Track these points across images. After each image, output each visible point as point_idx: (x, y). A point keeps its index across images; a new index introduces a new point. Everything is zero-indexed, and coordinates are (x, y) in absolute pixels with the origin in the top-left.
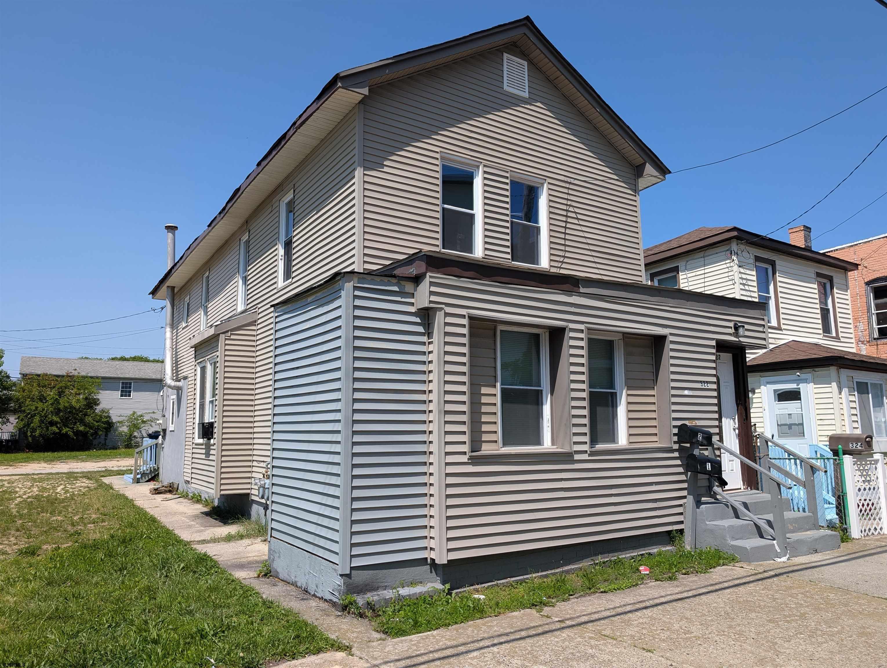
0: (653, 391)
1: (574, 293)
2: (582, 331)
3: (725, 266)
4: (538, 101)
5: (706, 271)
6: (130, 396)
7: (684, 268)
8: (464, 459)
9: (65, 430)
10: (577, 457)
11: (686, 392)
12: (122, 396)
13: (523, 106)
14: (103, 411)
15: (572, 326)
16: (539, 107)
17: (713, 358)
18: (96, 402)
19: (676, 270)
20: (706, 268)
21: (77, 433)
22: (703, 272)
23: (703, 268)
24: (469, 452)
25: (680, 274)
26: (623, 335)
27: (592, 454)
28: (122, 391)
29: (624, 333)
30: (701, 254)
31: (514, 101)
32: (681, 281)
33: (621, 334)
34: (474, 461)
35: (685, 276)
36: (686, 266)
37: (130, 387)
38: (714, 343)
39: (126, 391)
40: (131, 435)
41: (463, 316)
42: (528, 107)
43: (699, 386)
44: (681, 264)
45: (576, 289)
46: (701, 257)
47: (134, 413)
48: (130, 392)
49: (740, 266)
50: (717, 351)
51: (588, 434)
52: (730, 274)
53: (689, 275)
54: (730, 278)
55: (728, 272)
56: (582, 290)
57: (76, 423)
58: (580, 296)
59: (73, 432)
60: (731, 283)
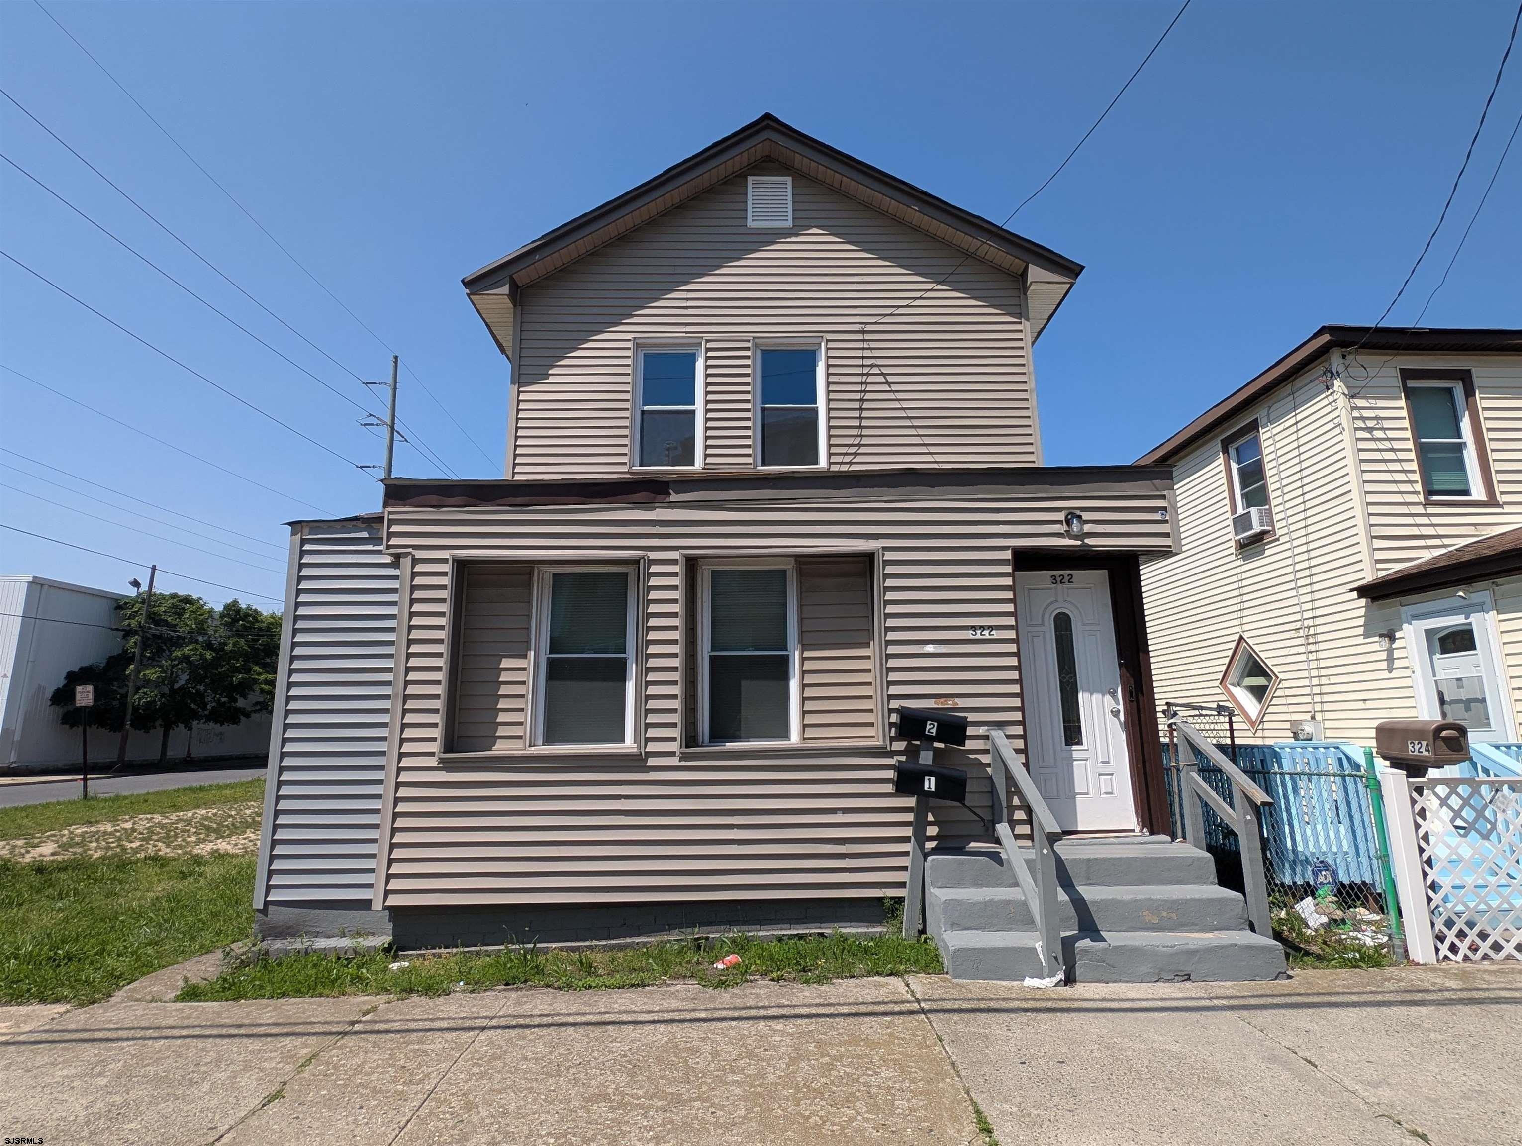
0: (867, 649)
1: (657, 505)
2: (674, 562)
3: (1326, 402)
4: (810, 227)
5: (1299, 417)
7: (1265, 420)
8: (433, 762)
10: (651, 762)
11: (930, 648)
13: (783, 240)
15: (653, 555)
16: (815, 235)
17: (1008, 581)
19: (1254, 426)
20: (1297, 412)
22: (1293, 421)
23: (1293, 414)
24: (440, 752)
25: (1261, 431)
26: (796, 560)
27: (684, 757)
29: (797, 556)
30: (1288, 389)
31: (761, 238)
32: (1264, 445)
33: (792, 559)
34: (447, 765)
35: (1268, 435)
36: (1268, 415)
38: (1008, 555)
41: (445, 561)
42: (794, 239)
43: (969, 634)
44: (1260, 413)
45: (660, 497)
46: (1289, 395)
49: (1352, 397)
50: (1016, 568)
51: (679, 725)
52: (1336, 414)
53: (1275, 431)
54: (1336, 421)
55: (1332, 412)
56: (674, 497)
58: (672, 508)
60: (1337, 430)
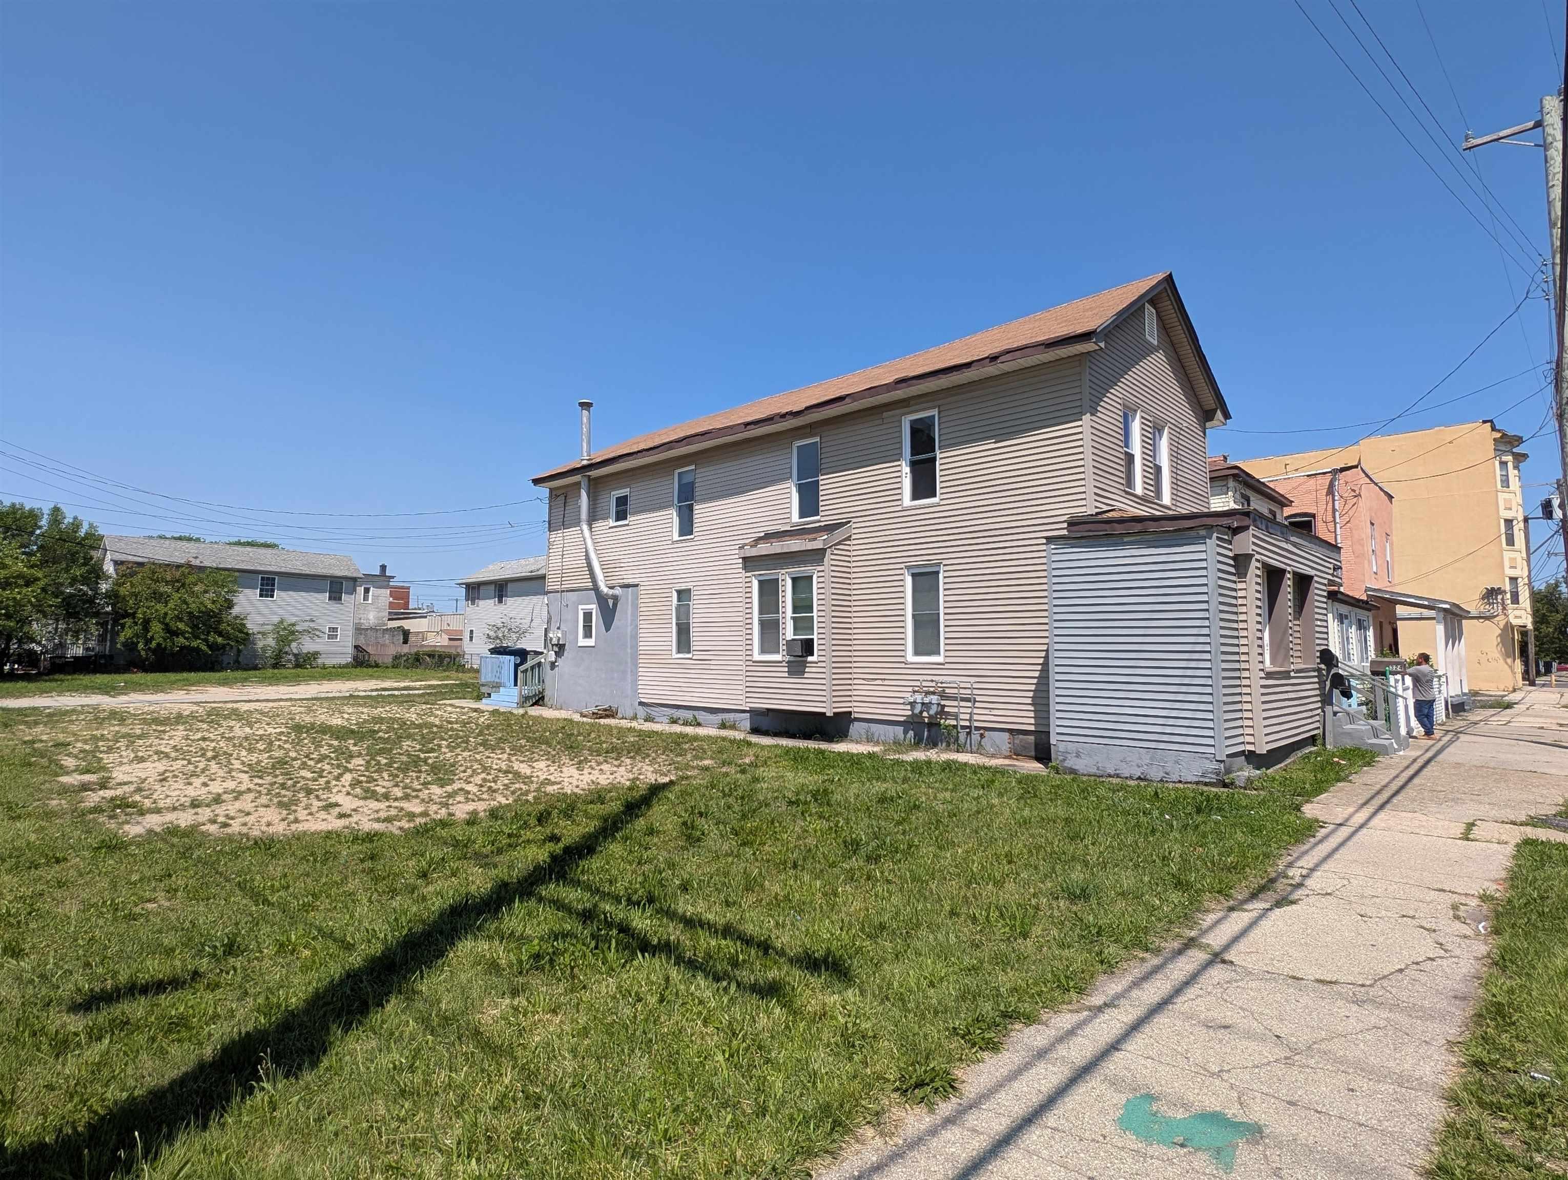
6: (272, 596)
9: (194, 644)
12: (261, 596)
14: (236, 617)
18: (230, 605)
21: (213, 646)
28: (261, 590)
37: (273, 585)
39: (267, 590)
40: (281, 651)
42: (1157, 354)
47: (282, 622)
48: (273, 591)
57: (209, 633)
59: (208, 646)
